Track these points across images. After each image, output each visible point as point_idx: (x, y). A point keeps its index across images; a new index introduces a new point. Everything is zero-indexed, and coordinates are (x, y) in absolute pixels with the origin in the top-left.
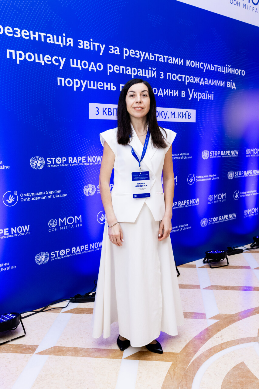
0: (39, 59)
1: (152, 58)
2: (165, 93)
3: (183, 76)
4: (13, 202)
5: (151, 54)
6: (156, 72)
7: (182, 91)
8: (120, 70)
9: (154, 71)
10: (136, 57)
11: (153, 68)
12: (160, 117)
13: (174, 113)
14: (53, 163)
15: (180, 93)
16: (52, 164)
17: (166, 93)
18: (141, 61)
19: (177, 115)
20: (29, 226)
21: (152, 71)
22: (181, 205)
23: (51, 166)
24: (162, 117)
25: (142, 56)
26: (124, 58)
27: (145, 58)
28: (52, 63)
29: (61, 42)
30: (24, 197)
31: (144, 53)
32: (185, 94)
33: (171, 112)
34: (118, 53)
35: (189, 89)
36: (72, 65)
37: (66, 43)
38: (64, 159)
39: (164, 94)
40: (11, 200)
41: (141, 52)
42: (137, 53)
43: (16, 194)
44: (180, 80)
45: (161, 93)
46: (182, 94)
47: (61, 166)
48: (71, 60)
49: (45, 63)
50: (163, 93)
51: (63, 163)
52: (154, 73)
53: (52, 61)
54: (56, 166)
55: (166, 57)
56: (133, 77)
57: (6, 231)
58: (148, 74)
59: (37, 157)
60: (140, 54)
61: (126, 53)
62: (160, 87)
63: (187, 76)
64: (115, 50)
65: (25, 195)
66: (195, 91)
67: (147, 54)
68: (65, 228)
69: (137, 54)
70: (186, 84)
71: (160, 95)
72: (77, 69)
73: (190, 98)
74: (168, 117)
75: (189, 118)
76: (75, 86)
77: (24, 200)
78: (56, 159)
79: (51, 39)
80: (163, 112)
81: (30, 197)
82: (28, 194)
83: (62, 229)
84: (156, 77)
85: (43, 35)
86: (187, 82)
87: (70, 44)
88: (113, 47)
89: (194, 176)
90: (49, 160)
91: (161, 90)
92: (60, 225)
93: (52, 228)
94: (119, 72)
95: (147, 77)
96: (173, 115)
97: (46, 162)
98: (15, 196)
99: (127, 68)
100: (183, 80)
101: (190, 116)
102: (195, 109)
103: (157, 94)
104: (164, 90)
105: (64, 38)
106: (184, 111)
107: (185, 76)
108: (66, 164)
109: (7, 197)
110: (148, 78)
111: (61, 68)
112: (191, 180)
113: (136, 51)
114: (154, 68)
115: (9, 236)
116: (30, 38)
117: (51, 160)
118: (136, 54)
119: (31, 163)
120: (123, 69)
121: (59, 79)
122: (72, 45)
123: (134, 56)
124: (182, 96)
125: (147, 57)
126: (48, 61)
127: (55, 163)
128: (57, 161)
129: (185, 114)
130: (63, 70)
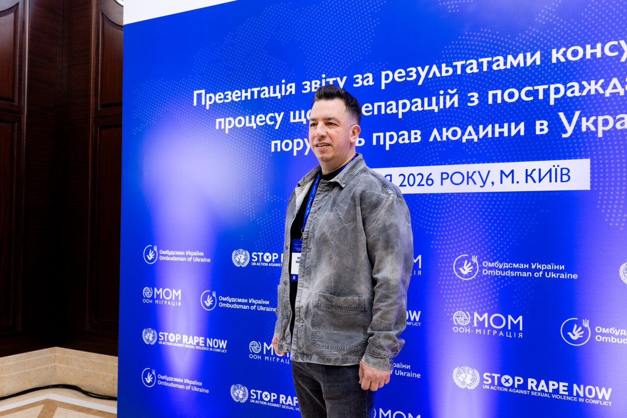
0: (250, 122)
1: (447, 71)
2: (482, 134)
3: (541, 88)
4: (211, 305)
5: (444, 65)
6: (456, 97)
7: (538, 123)
8: (373, 110)
9: (452, 96)
10: (408, 79)
11: (450, 91)
12: (468, 184)
13: (512, 172)
14: (260, 261)
15: (530, 128)
16: (258, 261)
17: (487, 133)
18: (420, 83)
19: (520, 176)
20: (226, 341)
21: (448, 97)
22: (539, 389)
23: (258, 264)
24: (475, 183)
25: (423, 74)
26: (383, 87)
27: (431, 76)
28: (266, 124)
29: (279, 93)
30: (223, 302)
31: (427, 67)
32: (548, 126)
33: (502, 172)
34: (371, 83)
35: (562, 115)
36: (292, 120)
37: (286, 90)
38: (275, 256)
39: (478, 137)
40: (209, 302)
41: (420, 68)
42: (411, 71)
43: (214, 295)
44: (531, 98)
45: (470, 134)
46: (538, 127)
47: (270, 265)
48: (292, 113)
49: (257, 125)
50: (477, 133)
51: (273, 261)
52: (451, 99)
53: (265, 121)
54: (263, 264)
55: (485, 61)
56: (400, 116)
57: (201, 340)
58: (438, 104)
59: (241, 250)
60: (417, 73)
61: (387, 77)
62: (468, 123)
63: (552, 87)
64: (364, 80)
65: (224, 299)
66: (586, 114)
67: (435, 68)
68: (272, 359)
69: (410, 74)
70: (552, 103)
71: (467, 140)
72: (299, 123)
73: (565, 132)
74: (493, 183)
75: (562, 181)
76: (296, 149)
77: (223, 305)
78: (264, 254)
79: (267, 92)
80: (477, 174)
81: (231, 302)
82: (228, 298)
83: (267, 359)
84: (456, 105)
85: (256, 90)
86: (556, 99)
87: (291, 92)
88: (360, 76)
89: (586, 324)
90: (255, 255)
91: (470, 128)
92: (265, 353)
93: (253, 353)
94: (371, 113)
95: (434, 110)
96: (507, 176)
97: (251, 258)
98: (213, 298)
99: (388, 103)
100: (541, 97)
101: (566, 174)
102: (587, 158)
103: (461, 138)
104: (481, 127)
105: (283, 86)
106: (545, 165)
107: (546, 87)
108: (278, 263)
109: (205, 298)
110: (436, 111)
111: (277, 128)
112: (574, 332)
113: (408, 70)
114: (452, 90)
115: (205, 349)
116: (241, 98)
117: (258, 256)
118: (407, 75)
119: (233, 258)
120: (379, 107)
121: (273, 143)
122: (293, 93)
123: (404, 79)
124: (538, 132)
125: (434, 73)
126: (261, 122)
127: (263, 261)
128: (265, 257)
129: (550, 171)
130: (280, 130)
